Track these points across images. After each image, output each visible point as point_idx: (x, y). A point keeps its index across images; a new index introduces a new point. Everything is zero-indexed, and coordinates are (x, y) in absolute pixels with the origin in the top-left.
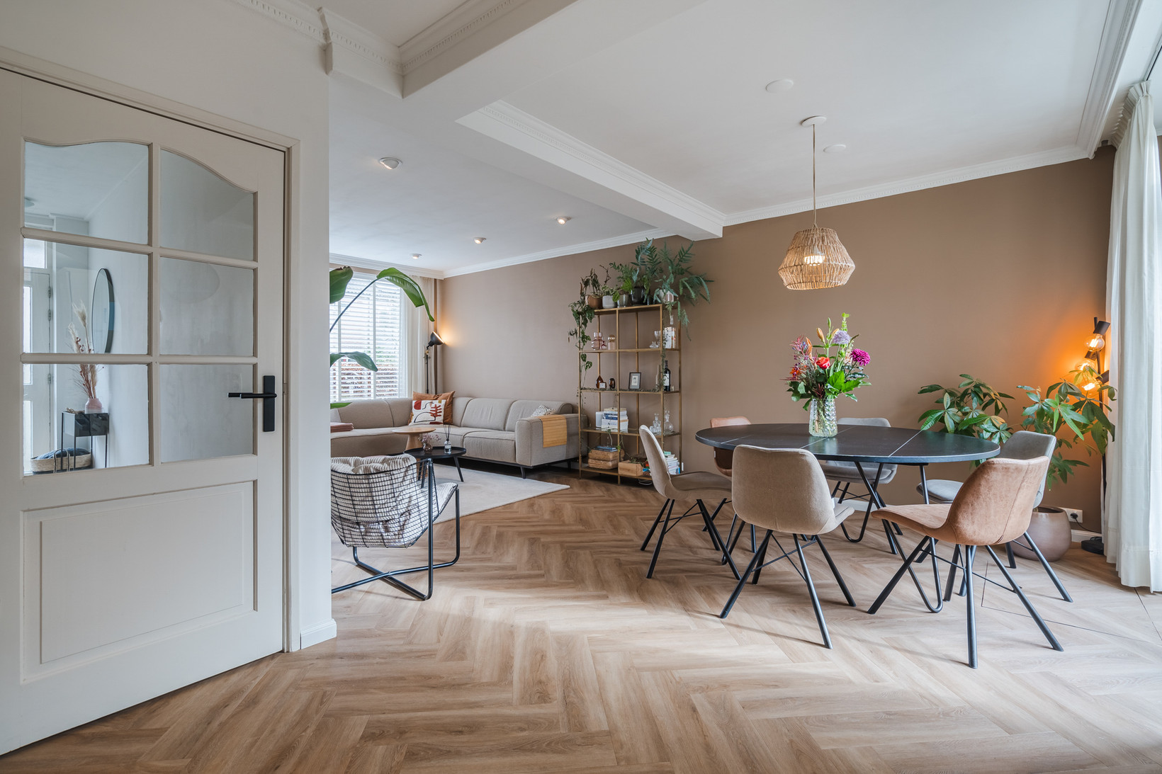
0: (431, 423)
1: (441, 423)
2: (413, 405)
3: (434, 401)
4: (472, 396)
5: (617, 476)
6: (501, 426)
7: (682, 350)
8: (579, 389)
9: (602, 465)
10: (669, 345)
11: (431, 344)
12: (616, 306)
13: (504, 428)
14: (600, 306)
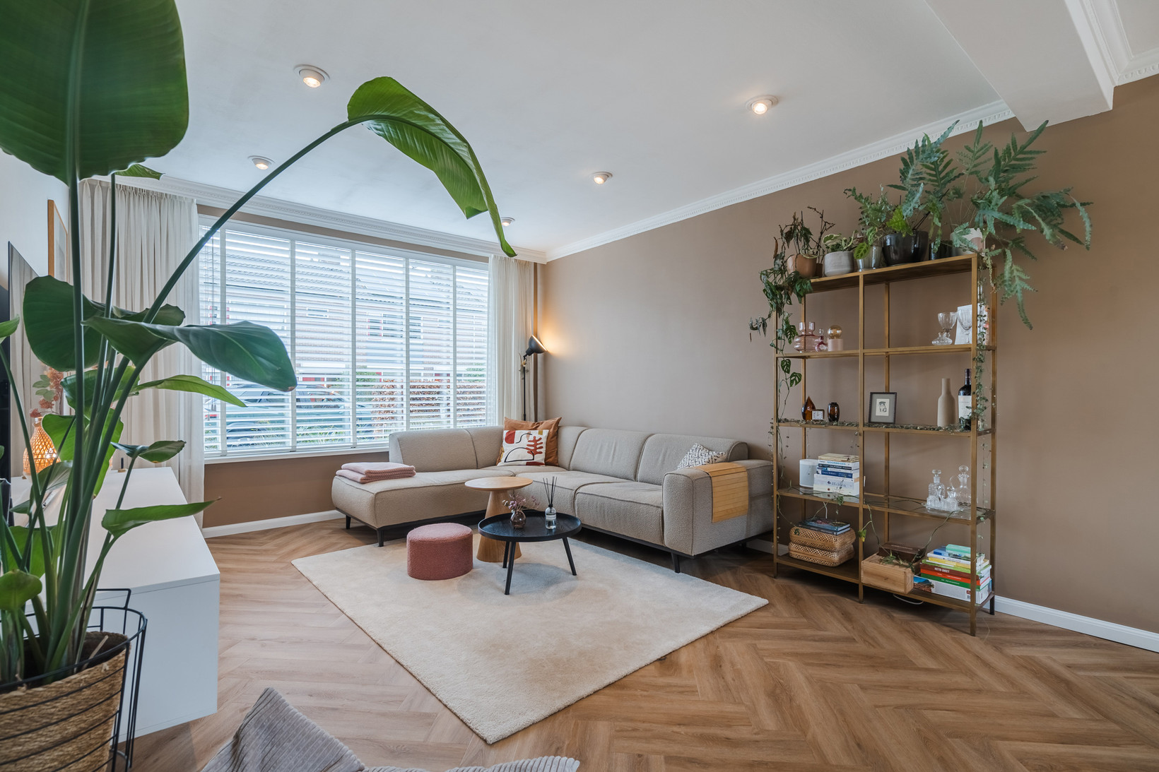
0: (528, 464)
1: (542, 464)
2: (504, 436)
3: (532, 432)
4: (585, 426)
5: (858, 585)
6: (630, 474)
7: (998, 350)
8: (774, 421)
9: (818, 557)
10: (963, 338)
11: (529, 353)
12: (854, 267)
13: (635, 477)
14: (818, 270)
